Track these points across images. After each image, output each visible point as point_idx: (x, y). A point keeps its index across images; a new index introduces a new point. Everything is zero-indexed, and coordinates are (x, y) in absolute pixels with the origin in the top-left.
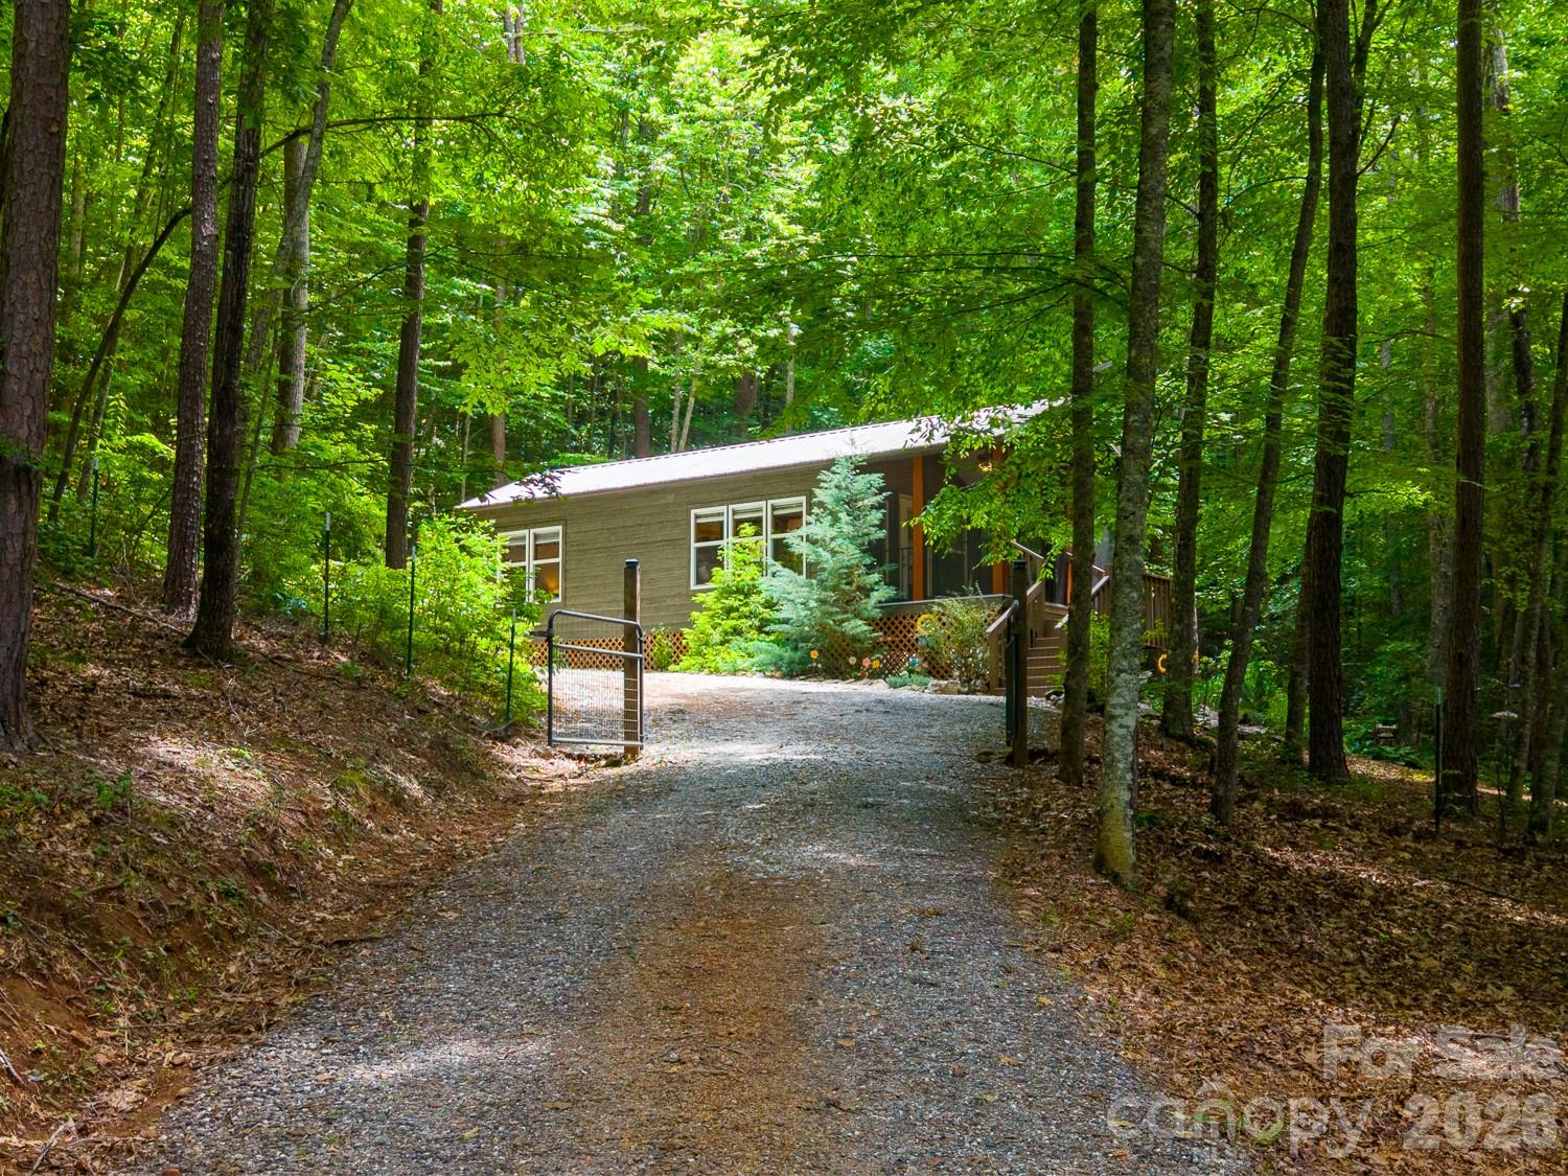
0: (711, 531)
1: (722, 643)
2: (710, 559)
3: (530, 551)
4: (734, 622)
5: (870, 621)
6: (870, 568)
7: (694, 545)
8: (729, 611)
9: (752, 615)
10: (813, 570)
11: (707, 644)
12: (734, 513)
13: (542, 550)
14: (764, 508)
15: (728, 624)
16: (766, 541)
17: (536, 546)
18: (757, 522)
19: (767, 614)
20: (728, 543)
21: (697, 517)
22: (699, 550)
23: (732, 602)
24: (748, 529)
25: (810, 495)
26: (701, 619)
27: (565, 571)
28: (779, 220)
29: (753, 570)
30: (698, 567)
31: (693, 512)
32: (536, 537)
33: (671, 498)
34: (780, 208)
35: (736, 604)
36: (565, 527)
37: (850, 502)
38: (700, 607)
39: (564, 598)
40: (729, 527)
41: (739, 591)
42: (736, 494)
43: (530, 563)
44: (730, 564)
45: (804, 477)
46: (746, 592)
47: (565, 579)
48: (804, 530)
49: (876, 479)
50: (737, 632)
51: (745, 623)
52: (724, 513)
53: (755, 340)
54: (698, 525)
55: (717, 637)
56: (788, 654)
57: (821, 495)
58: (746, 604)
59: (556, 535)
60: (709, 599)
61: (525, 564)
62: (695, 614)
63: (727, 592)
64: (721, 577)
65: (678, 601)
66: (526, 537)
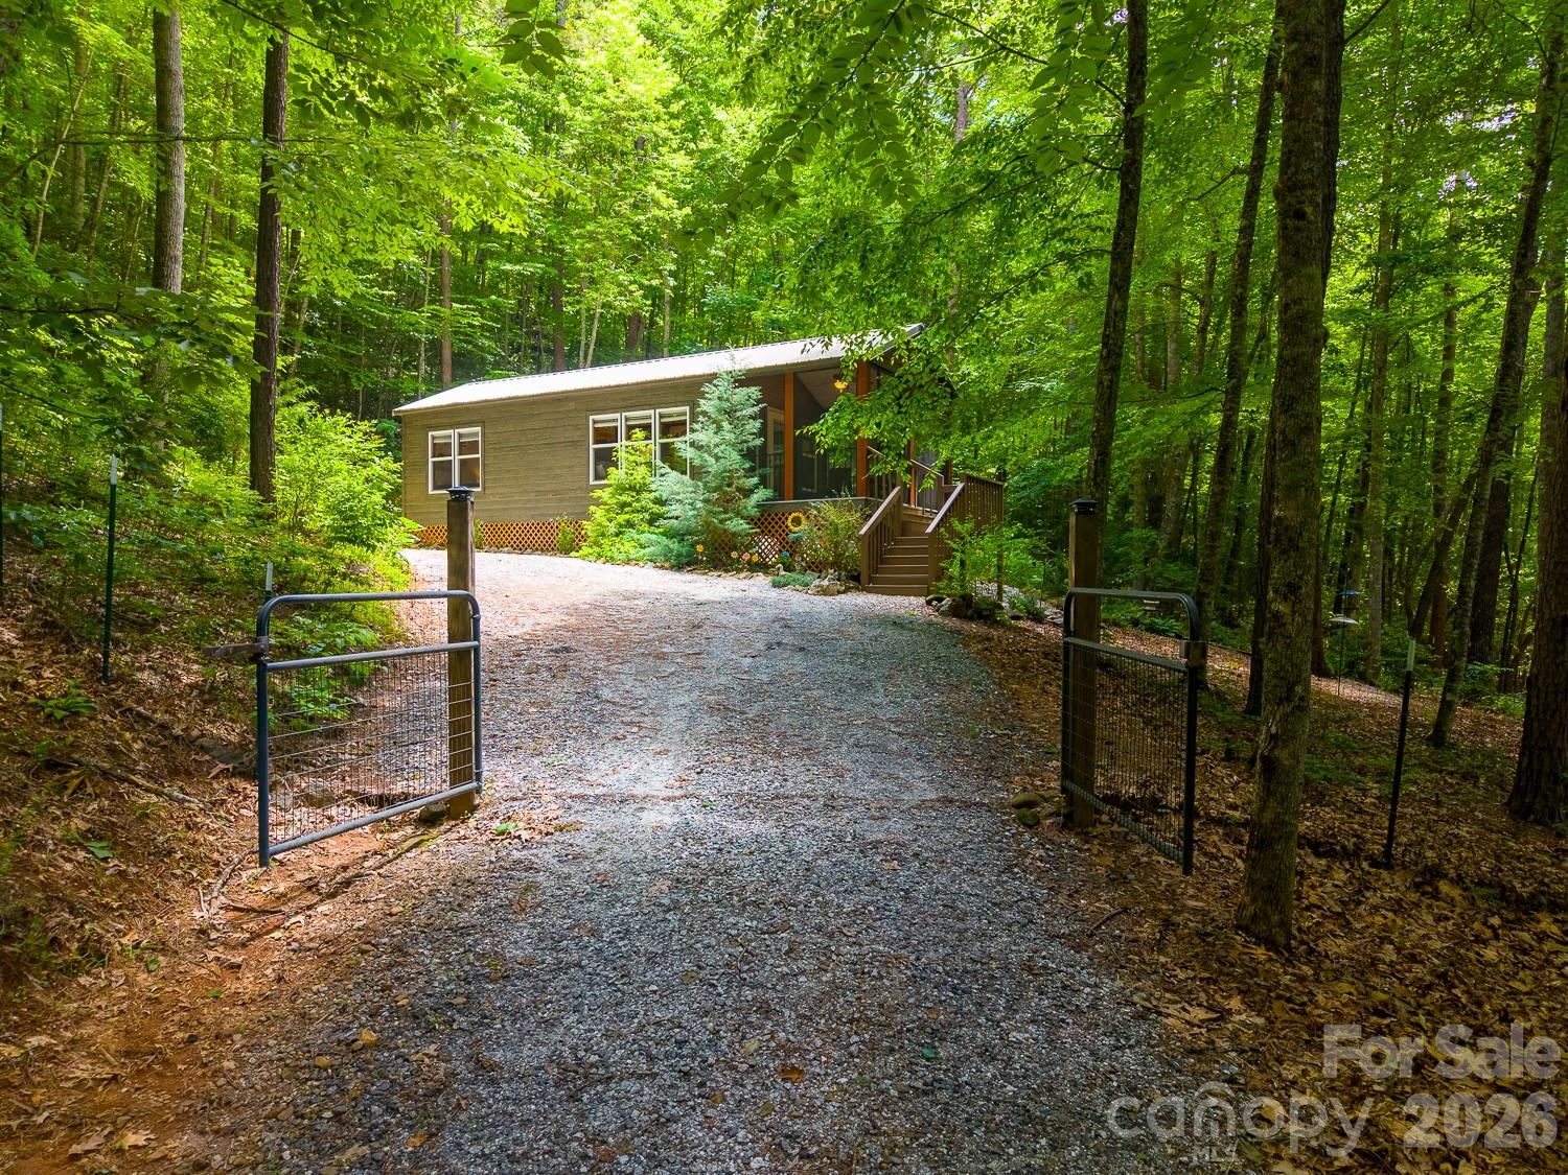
0: (607, 435)
1: (617, 535)
2: (606, 459)
3: (455, 448)
4: (627, 517)
5: (750, 520)
6: (750, 472)
7: (592, 447)
8: (623, 505)
9: (644, 509)
10: (697, 473)
11: (603, 535)
12: (627, 419)
13: (466, 447)
14: (652, 415)
15: (622, 518)
16: (655, 444)
17: (461, 444)
18: (647, 428)
19: (656, 509)
20: (621, 444)
21: (595, 422)
22: (596, 450)
23: (625, 498)
24: (639, 434)
25: (694, 405)
26: (599, 513)
27: (484, 465)
28: (659, 194)
29: (643, 469)
30: (596, 465)
31: (592, 418)
32: (460, 436)
33: (572, 405)
34: (659, 185)
35: (629, 500)
36: (484, 429)
37: (730, 413)
38: (598, 502)
39: (484, 489)
40: (622, 432)
41: (632, 488)
42: (629, 403)
43: (456, 458)
44: (623, 464)
45: (689, 389)
46: (638, 489)
47: (484, 472)
48: (688, 437)
49: (754, 392)
50: (630, 524)
51: (636, 517)
52: (617, 419)
53: (642, 286)
54: (596, 430)
55: (612, 528)
56: (675, 545)
57: (705, 405)
58: (638, 501)
59: (476, 434)
60: (605, 495)
61: (451, 458)
62: (592, 508)
63: (622, 489)
64: (616, 475)
65: (579, 494)
66: (452, 435)
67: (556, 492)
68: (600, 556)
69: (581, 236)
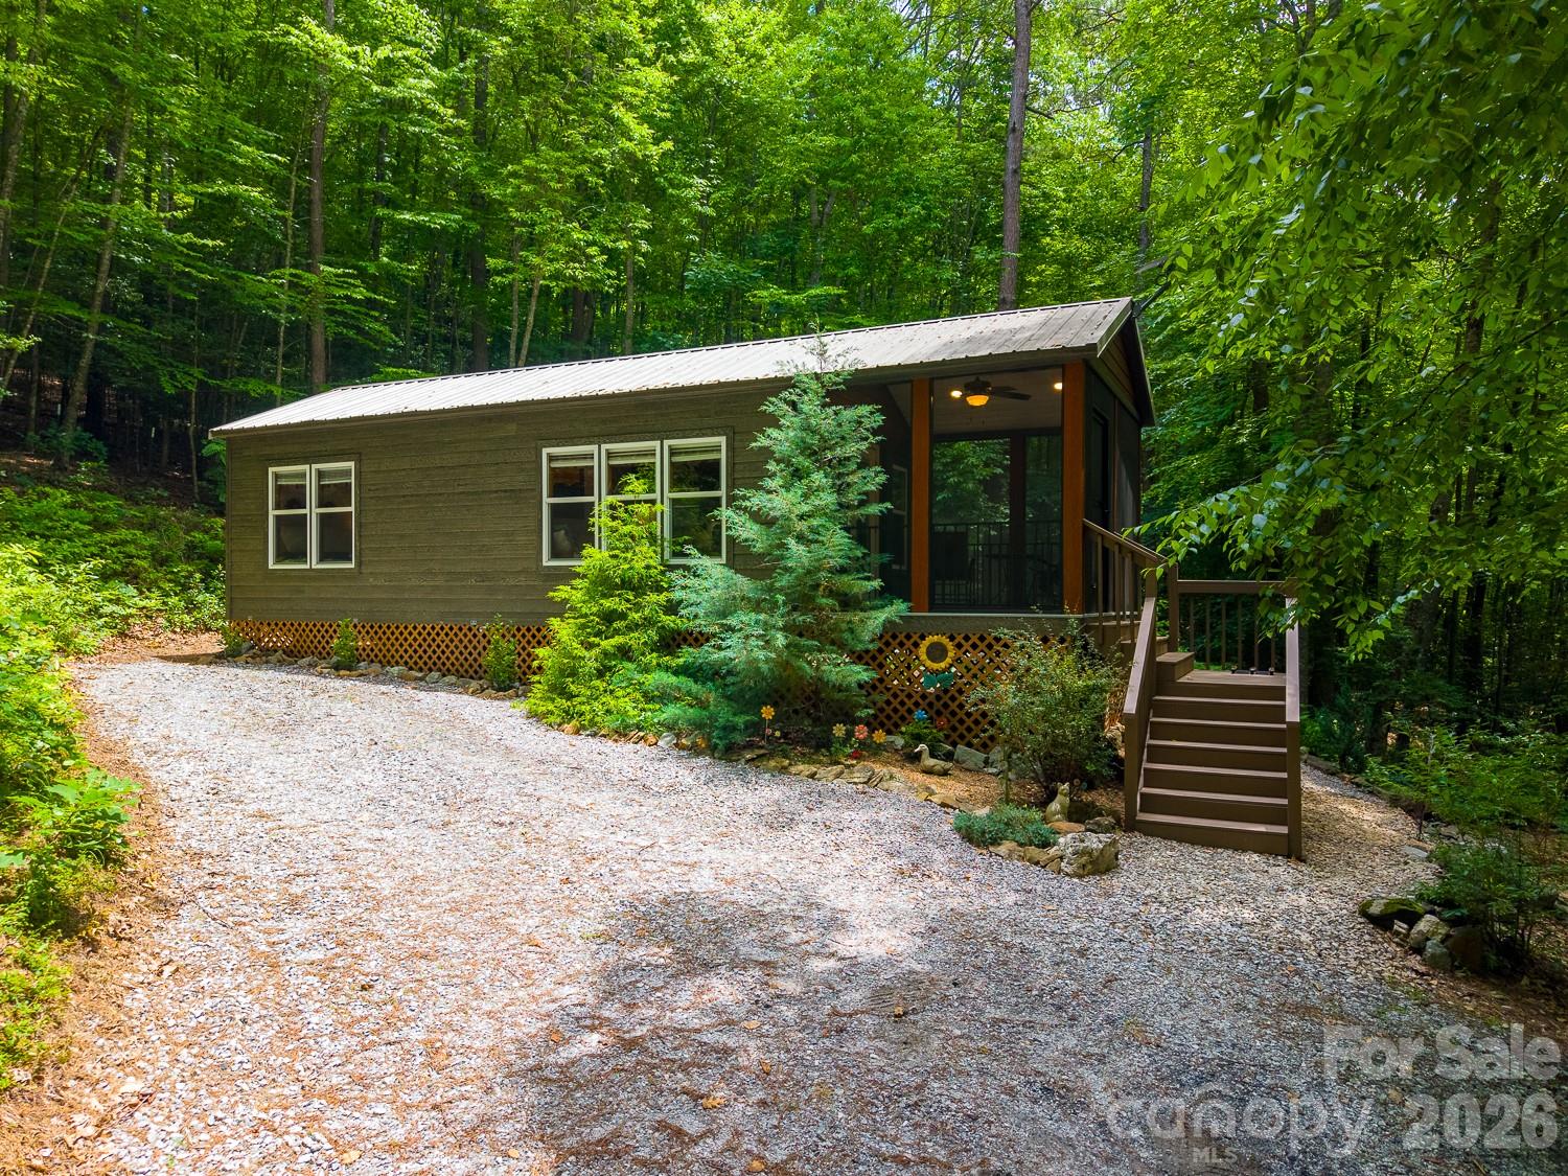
0: (573, 481)
1: (600, 674)
2: (574, 529)
3: (312, 495)
4: (618, 640)
6: (865, 565)
7: (547, 500)
8: (609, 617)
9: (647, 625)
11: (573, 673)
12: (610, 455)
13: (332, 494)
14: (658, 451)
15: (609, 642)
16: (661, 503)
17: (321, 488)
18: (646, 471)
20: (602, 500)
21: (551, 458)
22: (553, 507)
23: (614, 602)
24: (636, 484)
25: (738, 436)
26: (564, 631)
27: (359, 525)
29: (645, 549)
30: (553, 530)
31: (545, 451)
32: (321, 474)
33: (511, 428)
35: (623, 607)
36: (359, 463)
39: (359, 564)
40: (601, 479)
41: (626, 584)
42: (612, 427)
43: (313, 512)
44: (605, 536)
45: (722, 406)
46: (637, 586)
47: (360, 537)
50: (625, 653)
51: (635, 639)
52: (597, 456)
54: (552, 470)
55: (591, 664)
57: (772, 439)
58: (638, 607)
59: (347, 473)
60: (574, 591)
61: (306, 511)
62: (555, 622)
63: (605, 584)
64: (595, 557)
65: (522, 581)
66: (309, 474)
67: (483, 576)
68: (568, 715)
69: (514, 175)
